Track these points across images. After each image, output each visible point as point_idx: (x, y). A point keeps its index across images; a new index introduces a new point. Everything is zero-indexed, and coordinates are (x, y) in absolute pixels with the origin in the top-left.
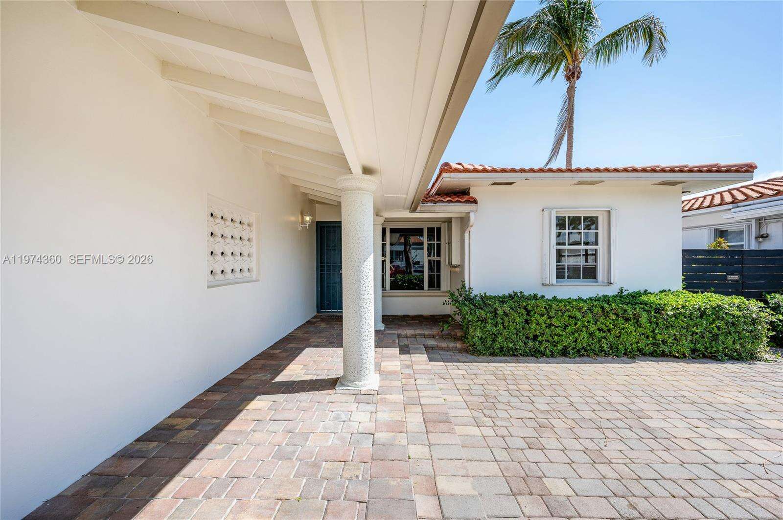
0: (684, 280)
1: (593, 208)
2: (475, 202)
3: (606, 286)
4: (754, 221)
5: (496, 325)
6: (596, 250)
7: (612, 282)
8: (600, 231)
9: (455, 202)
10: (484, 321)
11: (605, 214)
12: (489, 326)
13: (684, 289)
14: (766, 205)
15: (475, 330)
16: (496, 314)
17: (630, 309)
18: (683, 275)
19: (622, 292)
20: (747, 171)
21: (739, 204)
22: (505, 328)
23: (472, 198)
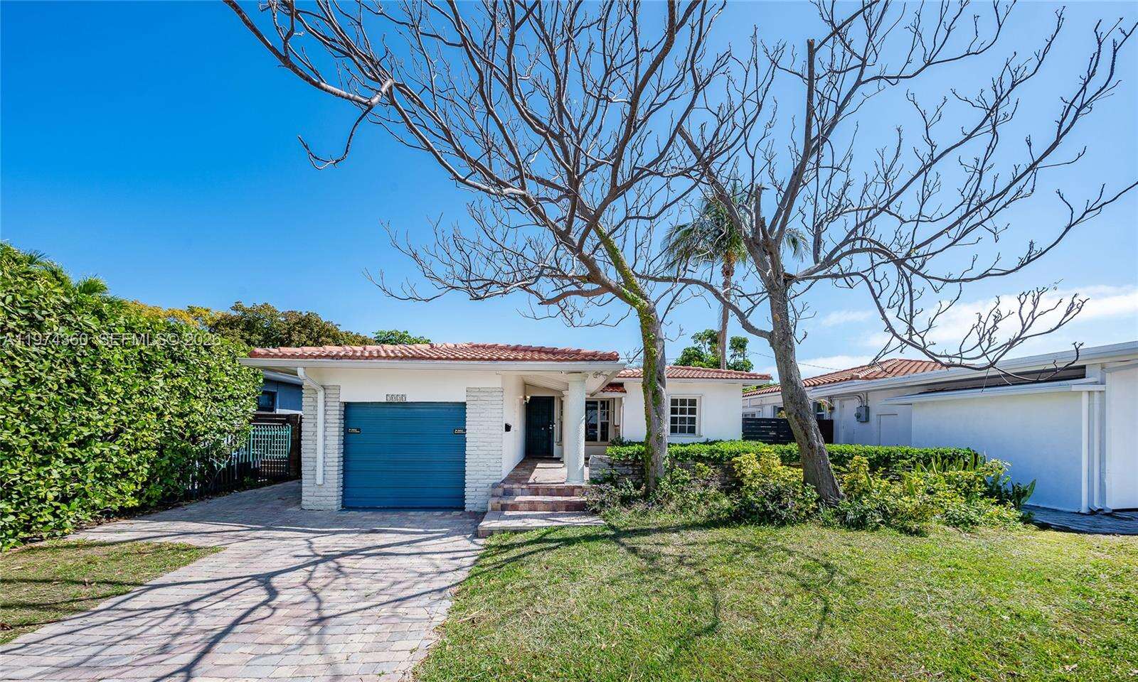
0: (743, 434)
1: (692, 394)
2: (625, 392)
3: (699, 437)
6: (695, 417)
7: (702, 435)
8: (697, 407)
9: (617, 391)
11: (699, 398)
20: (765, 379)
23: (623, 389)
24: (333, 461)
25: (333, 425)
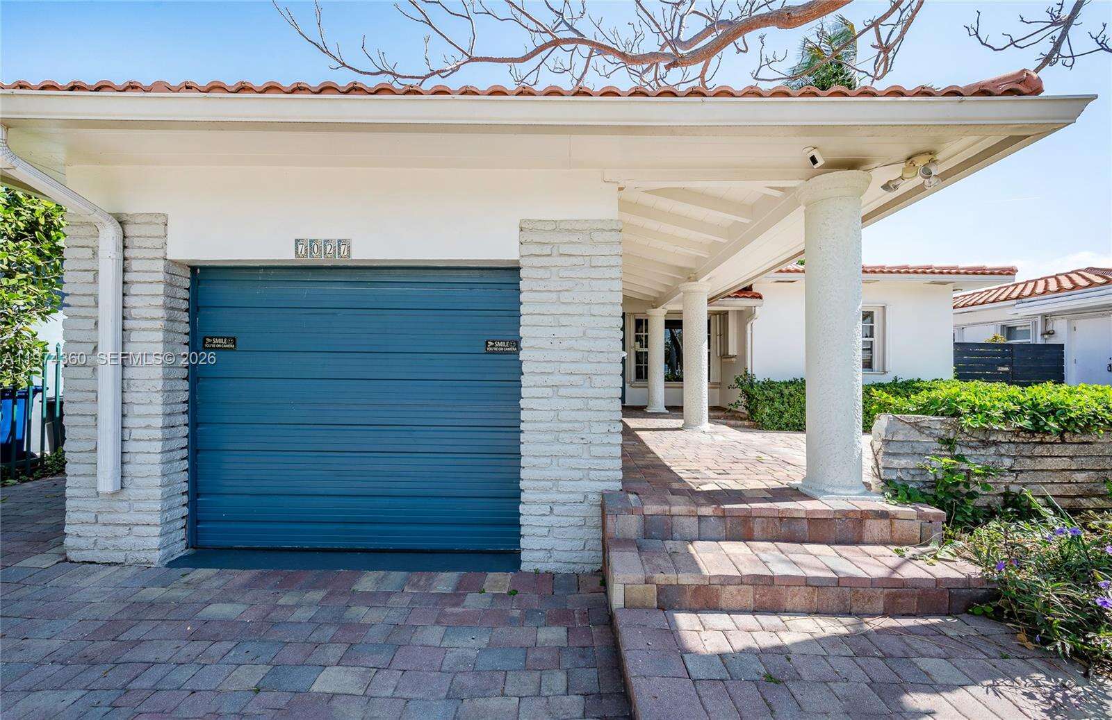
0: (955, 371)
1: (868, 303)
2: (760, 297)
3: (881, 374)
4: (1040, 317)
5: (783, 403)
6: (871, 342)
7: (887, 370)
8: (875, 325)
9: (742, 297)
10: (772, 400)
11: (881, 309)
12: (776, 404)
13: (955, 378)
14: (1047, 301)
15: (764, 407)
16: (782, 394)
17: (903, 392)
18: (954, 366)
19: (896, 381)
20: (1009, 274)
21: (1024, 300)
22: (790, 407)
23: (756, 293)
24: (148, 427)
25: (149, 324)
